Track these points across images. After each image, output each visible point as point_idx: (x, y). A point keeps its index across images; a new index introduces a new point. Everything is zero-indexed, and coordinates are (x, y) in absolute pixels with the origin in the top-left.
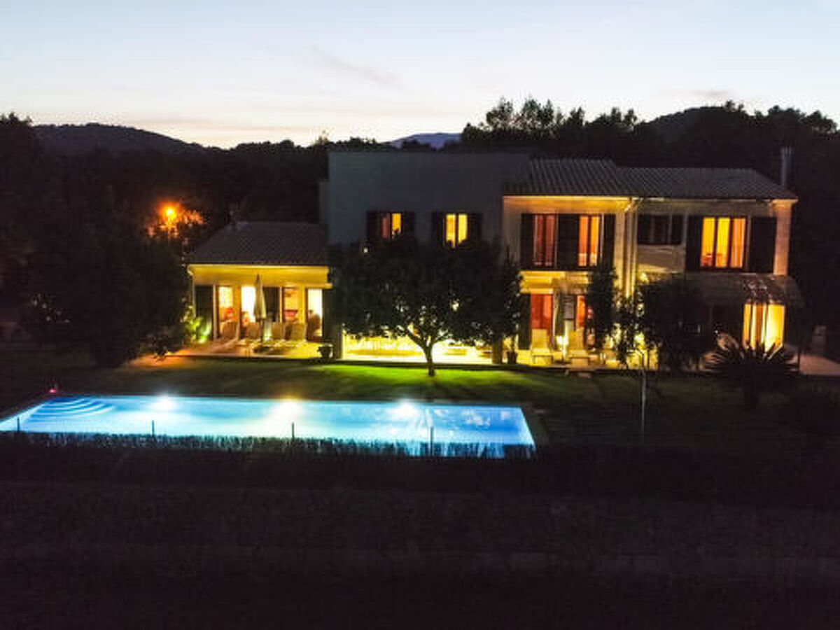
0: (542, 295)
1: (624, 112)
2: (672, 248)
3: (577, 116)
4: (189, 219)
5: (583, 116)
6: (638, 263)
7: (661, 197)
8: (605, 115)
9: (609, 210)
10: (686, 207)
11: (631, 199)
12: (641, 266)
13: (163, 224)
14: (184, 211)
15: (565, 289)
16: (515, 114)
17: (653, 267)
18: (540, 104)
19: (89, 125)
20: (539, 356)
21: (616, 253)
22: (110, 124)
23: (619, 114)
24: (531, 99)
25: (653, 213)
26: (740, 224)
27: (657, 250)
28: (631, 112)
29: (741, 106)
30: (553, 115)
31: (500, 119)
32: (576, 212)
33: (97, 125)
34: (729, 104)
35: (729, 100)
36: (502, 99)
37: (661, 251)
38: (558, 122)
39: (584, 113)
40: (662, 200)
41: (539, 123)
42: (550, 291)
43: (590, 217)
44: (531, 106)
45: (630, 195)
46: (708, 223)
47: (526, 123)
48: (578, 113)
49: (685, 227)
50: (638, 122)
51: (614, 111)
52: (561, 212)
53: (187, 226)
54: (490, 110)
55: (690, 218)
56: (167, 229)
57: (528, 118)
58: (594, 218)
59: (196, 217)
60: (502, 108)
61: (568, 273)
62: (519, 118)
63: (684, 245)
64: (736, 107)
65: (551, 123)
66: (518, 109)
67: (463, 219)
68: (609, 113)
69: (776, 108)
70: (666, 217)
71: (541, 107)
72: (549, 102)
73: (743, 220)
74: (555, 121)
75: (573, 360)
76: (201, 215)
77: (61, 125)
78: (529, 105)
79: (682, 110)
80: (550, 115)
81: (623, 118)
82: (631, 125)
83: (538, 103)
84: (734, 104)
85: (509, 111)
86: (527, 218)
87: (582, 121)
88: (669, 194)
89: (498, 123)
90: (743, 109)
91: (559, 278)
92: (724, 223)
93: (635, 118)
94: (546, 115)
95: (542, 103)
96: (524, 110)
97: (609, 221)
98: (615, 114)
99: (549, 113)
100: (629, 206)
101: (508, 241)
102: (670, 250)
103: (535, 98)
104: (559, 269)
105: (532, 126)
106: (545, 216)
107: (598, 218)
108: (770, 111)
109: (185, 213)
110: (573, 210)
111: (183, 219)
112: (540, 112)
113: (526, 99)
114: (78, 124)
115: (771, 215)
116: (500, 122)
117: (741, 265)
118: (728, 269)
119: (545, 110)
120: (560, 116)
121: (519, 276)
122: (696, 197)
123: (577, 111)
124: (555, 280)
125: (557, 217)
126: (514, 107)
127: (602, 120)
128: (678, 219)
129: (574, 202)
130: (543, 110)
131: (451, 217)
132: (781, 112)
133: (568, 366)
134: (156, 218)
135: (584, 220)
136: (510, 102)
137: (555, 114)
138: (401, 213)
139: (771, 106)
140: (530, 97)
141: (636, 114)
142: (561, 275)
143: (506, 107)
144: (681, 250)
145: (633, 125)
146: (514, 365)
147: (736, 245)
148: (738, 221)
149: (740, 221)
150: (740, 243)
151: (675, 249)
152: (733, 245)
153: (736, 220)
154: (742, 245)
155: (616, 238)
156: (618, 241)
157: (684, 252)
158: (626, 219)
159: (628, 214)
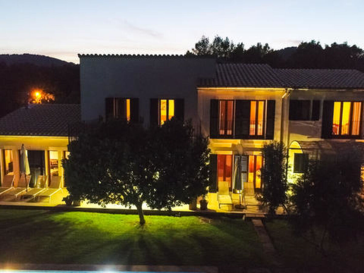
0: (225, 156)
1: (263, 45)
2: (313, 122)
3: (240, 46)
4: (48, 98)
5: (243, 47)
6: (289, 133)
7: (306, 88)
8: (254, 46)
9: (271, 97)
10: (322, 95)
11: (286, 89)
12: (291, 135)
13: (34, 100)
14: (45, 93)
15: (241, 151)
16: (210, 44)
17: (300, 135)
18: (223, 39)
19: (24, 54)
20: (222, 204)
21: (276, 127)
22: (34, 54)
23: (261, 46)
24: (218, 37)
25: (300, 99)
26: (357, 106)
28: (267, 45)
29: (319, 43)
30: (229, 44)
31: (202, 47)
32: (247, 99)
33: (28, 54)
34: (313, 41)
35: (313, 40)
36: (203, 36)
37: (306, 125)
38: (232, 48)
39: (244, 45)
40: (306, 90)
41: (222, 49)
42: (231, 153)
43: (257, 102)
44: (218, 40)
45: (285, 86)
46: (337, 105)
47: (215, 49)
48: (241, 45)
49: (322, 107)
50: (270, 49)
51: (258, 44)
52: (237, 99)
53: (47, 101)
54: (197, 42)
55: (326, 102)
56: (36, 103)
57: (217, 46)
58: (260, 102)
59: (51, 97)
60: (203, 41)
61: (242, 140)
62: (212, 47)
63: (320, 120)
64: (316, 43)
65: (228, 49)
66: (211, 42)
67: (172, 103)
68: (256, 45)
69: (335, 43)
70: (308, 102)
71: (223, 41)
72: (227, 38)
73: (360, 103)
74: (230, 48)
75: (248, 207)
76: (54, 96)
77: (12, 54)
78: (217, 40)
79: (283, 48)
80: (228, 44)
81: (263, 48)
82: (266, 51)
83: (221, 39)
84: (315, 42)
85: (207, 43)
86: (214, 103)
87: (243, 49)
88: (311, 86)
89: (201, 49)
90: (319, 44)
91: (236, 143)
92: (347, 105)
93: (269, 48)
94: (225, 45)
95: (224, 39)
96: (214, 42)
97: (271, 104)
98: (259, 46)
99: (227, 44)
100: (285, 94)
101: (202, 118)
102: (311, 124)
103: (219, 36)
104: (237, 138)
105: (219, 50)
106: (227, 101)
107: (263, 102)
108: (332, 45)
109: (46, 95)
110: (246, 97)
111: (45, 98)
112: (222, 43)
113: (215, 36)
114: (19, 54)
116: (202, 48)
117: (358, 134)
118: (350, 136)
119: (225, 42)
120: (232, 45)
121: (208, 149)
122: (330, 88)
123: (240, 44)
124: (234, 146)
125: (235, 102)
126: (209, 41)
127: (253, 48)
128: (317, 103)
129: (247, 91)
130: (224, 42)
131: (164, 102)
132: (337, 45)
133: (244, 212)
134: (30, 97)
136: (207, 38)
137: (230, 44)
138: (130, 99)
139: (333, 43)
140: (217, 35)
141: (269, 45)
142: (238, 142)
143: (205, 41)
144: (319, 124)
145: (268, 51)
146: (205, 211)
147: (355, 120)
148: (357, 104)
149: (358, 104)
150: (358, 119)
151: (315, 123)
152: (353, 120)
153: (355, 103)
154: (359, 120)
155: (276, 116)
156: (277, 118)
157: (321, 125)
158: (283, 103)
159: (284, 100)
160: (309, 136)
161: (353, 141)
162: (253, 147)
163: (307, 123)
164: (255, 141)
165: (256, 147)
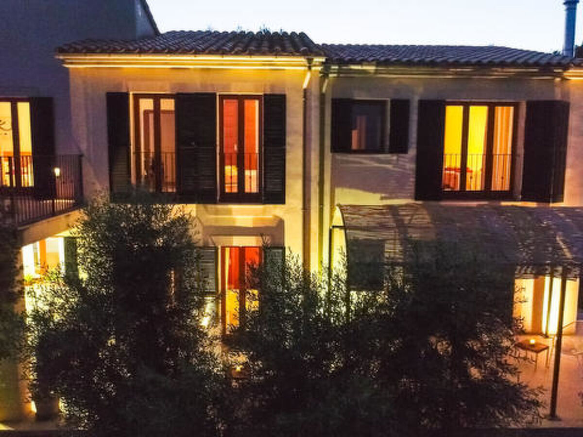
2: (394, 158)
6: (334, 186)
9: (272, 86)
10: (414, 82)
11: (310, 61)
12: (338, 191)
17: (360, 193)
26: (505, 116)
27: (367, 161)
32: (209, 91)
40: (371, 68)
43: (241, 101)
45: (308, 53)
46: (453, 114)
49: (414, 117)
55: (422, 103)
58: (247, 103)
61: (201, 206)
63: (412, 152)
73: (511, 109)
91: (186, 216)
92: (479, 115)
100: (310, 76)
101: (84, 146)
102: (388, 162)
104: (186, 200)
107: (255, 104)
110: (204, 85)
115: (558, 97)
117: (507, 188)
118: (486, 193)
128: (401, 107)
135: (231, 108)
144: (407, 162)
147: (498, 153)
148: (503, 110)
149: (505, 111)
150: (506, 150)
151: (398, 160)
152: (494, 152)
153: (499, 110)
154: (509, 152)
155: (289, 139)
156: (292, 145)
157: (413, 166)
158: (305, 102)
159: (308, 94)
160: (383, 195)
161: (495, 204)
162: (231, 224)
163: (379, 161)
164: (234, 207)
165: (238, 224)
